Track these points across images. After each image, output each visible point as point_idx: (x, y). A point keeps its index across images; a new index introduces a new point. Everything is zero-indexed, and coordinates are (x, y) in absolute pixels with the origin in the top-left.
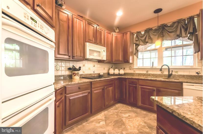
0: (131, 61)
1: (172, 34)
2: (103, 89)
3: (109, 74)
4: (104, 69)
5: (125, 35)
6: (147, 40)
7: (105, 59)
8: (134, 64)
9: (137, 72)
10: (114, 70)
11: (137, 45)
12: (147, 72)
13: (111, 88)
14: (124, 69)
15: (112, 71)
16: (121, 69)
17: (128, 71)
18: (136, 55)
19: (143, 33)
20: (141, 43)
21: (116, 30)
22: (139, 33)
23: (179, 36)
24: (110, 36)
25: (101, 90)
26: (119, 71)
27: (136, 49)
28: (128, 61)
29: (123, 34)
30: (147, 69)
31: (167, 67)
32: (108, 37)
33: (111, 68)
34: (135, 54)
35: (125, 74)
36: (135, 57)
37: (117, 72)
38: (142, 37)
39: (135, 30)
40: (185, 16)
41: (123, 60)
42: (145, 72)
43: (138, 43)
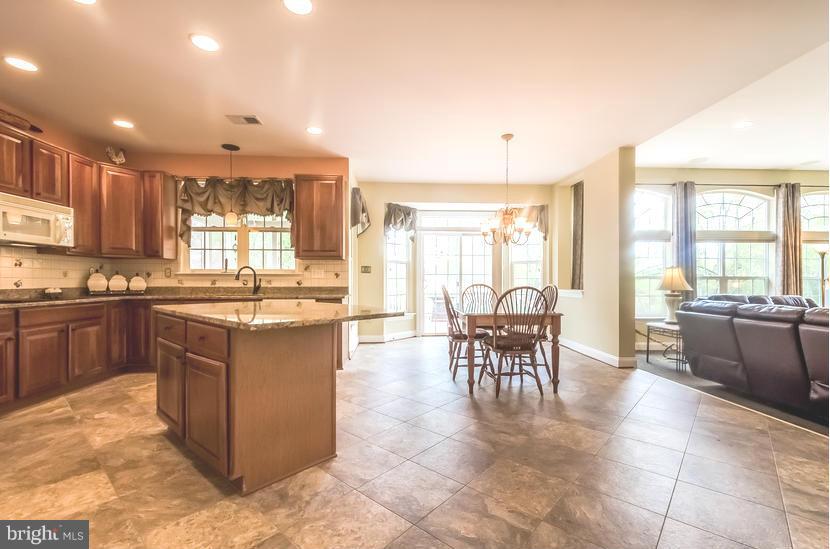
0: (168, 254)
1: (261, 204)
2: (64, 332)
3: (85, 291)
4: (65, 275)
5: (147, 179)
6: (210, 206)
7: (68, 241)
8: (178, 264)
9: (188, 284)
10: (108, 280)
11: (187, 213)
12: (214, 282)
13: (93, 330)
14: (149, 275)
15: (98, 283)
16: (137, 275)
17: (159, 281)
18: (185, 238)
19: (202, 183)
20: (198, 208)
21: (117, 155)
22: (190, 181)
23: (271, 211)
24: (90, 173)
25: (55, 334)
26: (129, 281)
27: (184, 221)
28: (157, 252)
29: (142, 174)
30: (213, 276)
31: (252, 273)
32: (80, 177)
33: (97, 271)
34: (181, 236)
35: (149, 291)
36: (182, 244)
37: (118, 283)
38: (199, 194)
39: (182, 171)
40: (285, 173)
41: (141, 249)
42: (208, 284)
43: (188, 206)
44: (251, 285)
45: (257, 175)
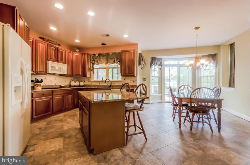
0: (88, 75)
1: (112, 60)
3: (70, 86)
4: (66, 81)
5: (84, 55)
6: (98, 62)
7: (65, 73)
8: (91, 78)
9: (94, 84)
10: (75, 83)
11: (93, 64)
12: (100, 83)
14: (84, 81)
15: (73, 84)
16: (82, 81)
17: (87, 83)
18: (93, 71)
19: (97, 55)
20: (96, 63)
21: (77, 50)
22: (94, 55)
23: (114, 62)
24: (71, 55)
26: (80, 83)
27: (93, 66)
28: (86, 75)
29: (83, 54)
30: (99, 82)
31: (109, 81)
32: (68, 56)
33: (73, 80)
34: (92, 70)
35: (84, 86)
36: (92, 73)
37: (77, 84)
38: (96, 59)
39: (92, 52)
40: (118, 50)
41: (82, 75)
42: (98, 84)
43: (93, 62)
44: (109, 84)
45: (111, 51)
